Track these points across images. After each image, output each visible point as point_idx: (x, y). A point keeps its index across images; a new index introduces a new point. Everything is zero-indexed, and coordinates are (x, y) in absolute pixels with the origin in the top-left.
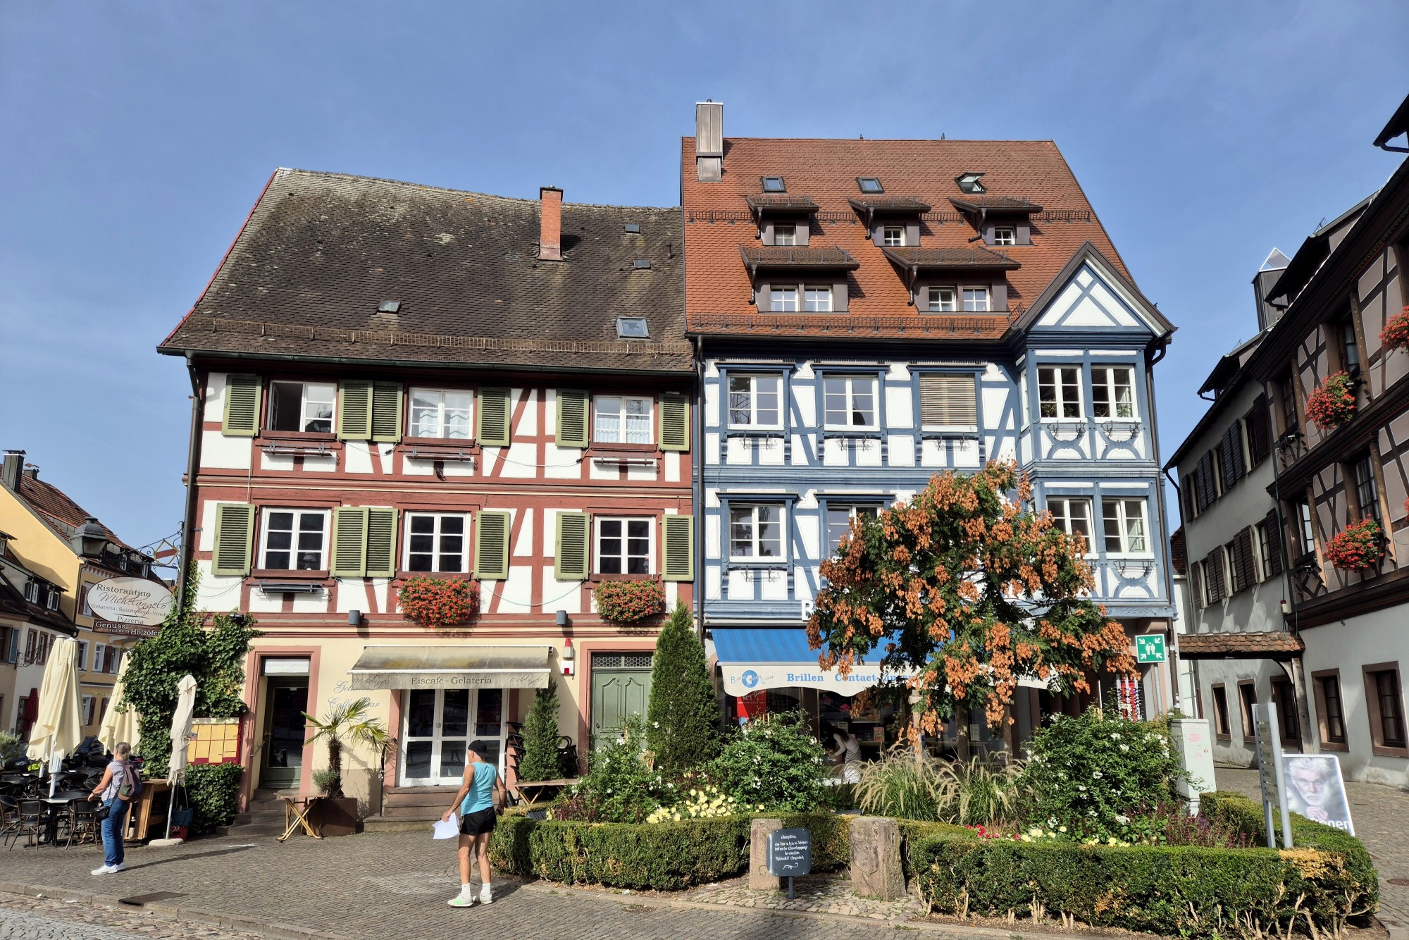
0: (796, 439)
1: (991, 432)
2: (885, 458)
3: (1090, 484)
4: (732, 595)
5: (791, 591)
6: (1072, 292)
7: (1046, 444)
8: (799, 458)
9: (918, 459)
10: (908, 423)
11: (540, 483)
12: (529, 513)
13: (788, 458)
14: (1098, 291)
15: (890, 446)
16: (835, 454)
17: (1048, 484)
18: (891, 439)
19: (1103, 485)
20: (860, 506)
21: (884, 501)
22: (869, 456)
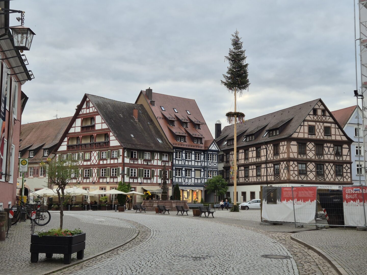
0: (183, 161)
1: (202, 161)
3: (212, 169)
4: (176, 181)
5: (182, 181)
6: (212, 145)
7: (208, 164)
9: (195, 164)
10: (194, 160)
11: (157, 166)
12: (156, 169)
13: (182, 163)
14: (215, 145)
15: (192, 162)
16: (187, 163)
17: (208, 169)
18: (192, 161)
19: (213, 169)
20: (188, 170)
21: (191, 169)
22: (190, 163)
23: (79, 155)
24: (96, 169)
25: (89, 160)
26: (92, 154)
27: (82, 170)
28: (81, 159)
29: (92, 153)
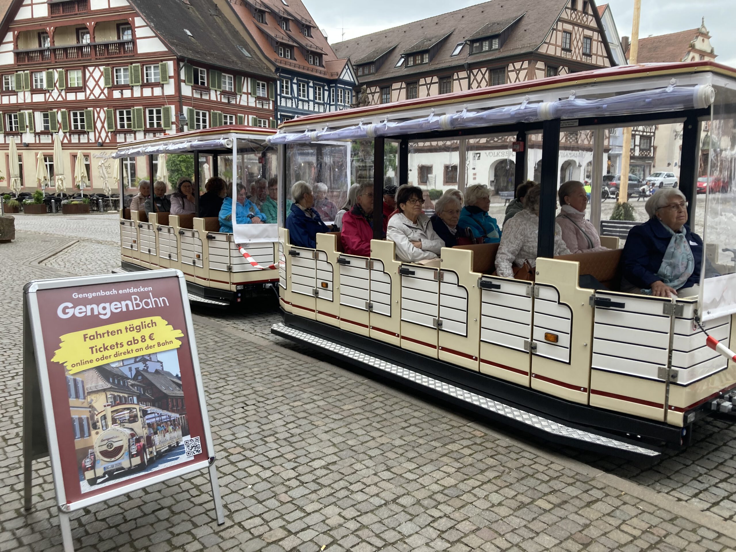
1: (325, 103)
7: (338, 110)
8: (294, 106)
9: (314, 109)
10: (313, 99)
11: (248, 107)
12: (246, 116)
13: (292, 105)
14: (348, 71)
15: (308, 103)
16: (300, 106)
22: (306, 107)
23: (50, 78)
24: (102, 110)
25: (82, 89)
26: (88, 75)
27: (63, 114)
28: (57, 85)
29: (87, 71)
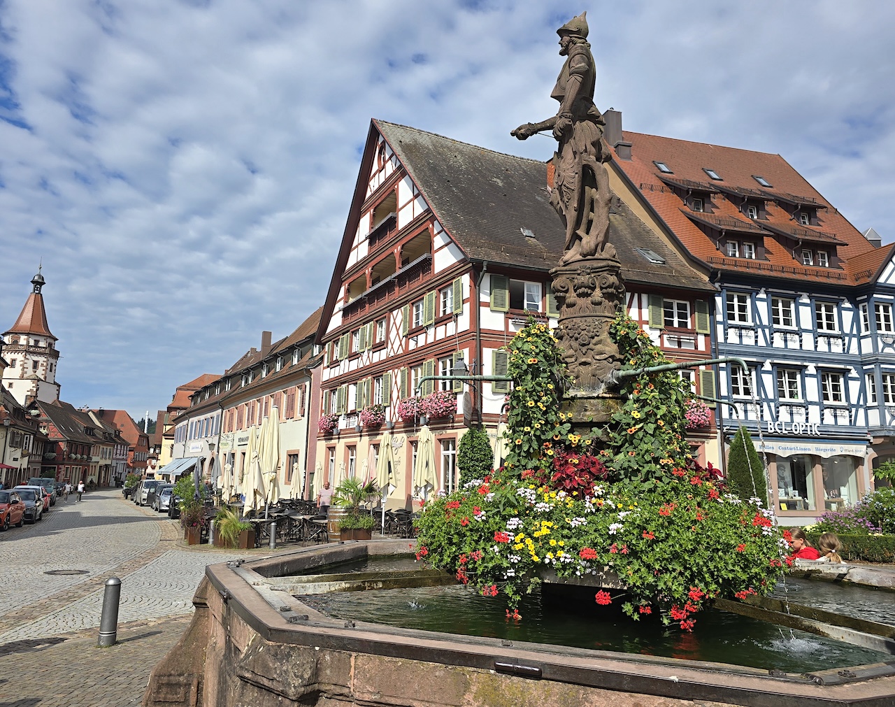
0: (760, 330)
2: (801, 346)
4: (734, 417)
5: (762, 416)
6: (890, 266)
7: (881, 345)
8: (761, 342)
10: (811, 328)
16: (778, 342)
17: (882, 366)
18: (804, 334)
20: (788, 370)
21: (802, 369)
22: (793, 344)
23: (364, 334)
24: (399, 372)
25: (384, 344)
26: (392, 321)
27: (369, 381)
28: (367, 344)
29: (392, 316)
